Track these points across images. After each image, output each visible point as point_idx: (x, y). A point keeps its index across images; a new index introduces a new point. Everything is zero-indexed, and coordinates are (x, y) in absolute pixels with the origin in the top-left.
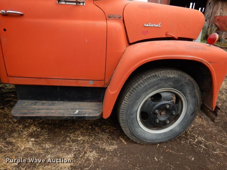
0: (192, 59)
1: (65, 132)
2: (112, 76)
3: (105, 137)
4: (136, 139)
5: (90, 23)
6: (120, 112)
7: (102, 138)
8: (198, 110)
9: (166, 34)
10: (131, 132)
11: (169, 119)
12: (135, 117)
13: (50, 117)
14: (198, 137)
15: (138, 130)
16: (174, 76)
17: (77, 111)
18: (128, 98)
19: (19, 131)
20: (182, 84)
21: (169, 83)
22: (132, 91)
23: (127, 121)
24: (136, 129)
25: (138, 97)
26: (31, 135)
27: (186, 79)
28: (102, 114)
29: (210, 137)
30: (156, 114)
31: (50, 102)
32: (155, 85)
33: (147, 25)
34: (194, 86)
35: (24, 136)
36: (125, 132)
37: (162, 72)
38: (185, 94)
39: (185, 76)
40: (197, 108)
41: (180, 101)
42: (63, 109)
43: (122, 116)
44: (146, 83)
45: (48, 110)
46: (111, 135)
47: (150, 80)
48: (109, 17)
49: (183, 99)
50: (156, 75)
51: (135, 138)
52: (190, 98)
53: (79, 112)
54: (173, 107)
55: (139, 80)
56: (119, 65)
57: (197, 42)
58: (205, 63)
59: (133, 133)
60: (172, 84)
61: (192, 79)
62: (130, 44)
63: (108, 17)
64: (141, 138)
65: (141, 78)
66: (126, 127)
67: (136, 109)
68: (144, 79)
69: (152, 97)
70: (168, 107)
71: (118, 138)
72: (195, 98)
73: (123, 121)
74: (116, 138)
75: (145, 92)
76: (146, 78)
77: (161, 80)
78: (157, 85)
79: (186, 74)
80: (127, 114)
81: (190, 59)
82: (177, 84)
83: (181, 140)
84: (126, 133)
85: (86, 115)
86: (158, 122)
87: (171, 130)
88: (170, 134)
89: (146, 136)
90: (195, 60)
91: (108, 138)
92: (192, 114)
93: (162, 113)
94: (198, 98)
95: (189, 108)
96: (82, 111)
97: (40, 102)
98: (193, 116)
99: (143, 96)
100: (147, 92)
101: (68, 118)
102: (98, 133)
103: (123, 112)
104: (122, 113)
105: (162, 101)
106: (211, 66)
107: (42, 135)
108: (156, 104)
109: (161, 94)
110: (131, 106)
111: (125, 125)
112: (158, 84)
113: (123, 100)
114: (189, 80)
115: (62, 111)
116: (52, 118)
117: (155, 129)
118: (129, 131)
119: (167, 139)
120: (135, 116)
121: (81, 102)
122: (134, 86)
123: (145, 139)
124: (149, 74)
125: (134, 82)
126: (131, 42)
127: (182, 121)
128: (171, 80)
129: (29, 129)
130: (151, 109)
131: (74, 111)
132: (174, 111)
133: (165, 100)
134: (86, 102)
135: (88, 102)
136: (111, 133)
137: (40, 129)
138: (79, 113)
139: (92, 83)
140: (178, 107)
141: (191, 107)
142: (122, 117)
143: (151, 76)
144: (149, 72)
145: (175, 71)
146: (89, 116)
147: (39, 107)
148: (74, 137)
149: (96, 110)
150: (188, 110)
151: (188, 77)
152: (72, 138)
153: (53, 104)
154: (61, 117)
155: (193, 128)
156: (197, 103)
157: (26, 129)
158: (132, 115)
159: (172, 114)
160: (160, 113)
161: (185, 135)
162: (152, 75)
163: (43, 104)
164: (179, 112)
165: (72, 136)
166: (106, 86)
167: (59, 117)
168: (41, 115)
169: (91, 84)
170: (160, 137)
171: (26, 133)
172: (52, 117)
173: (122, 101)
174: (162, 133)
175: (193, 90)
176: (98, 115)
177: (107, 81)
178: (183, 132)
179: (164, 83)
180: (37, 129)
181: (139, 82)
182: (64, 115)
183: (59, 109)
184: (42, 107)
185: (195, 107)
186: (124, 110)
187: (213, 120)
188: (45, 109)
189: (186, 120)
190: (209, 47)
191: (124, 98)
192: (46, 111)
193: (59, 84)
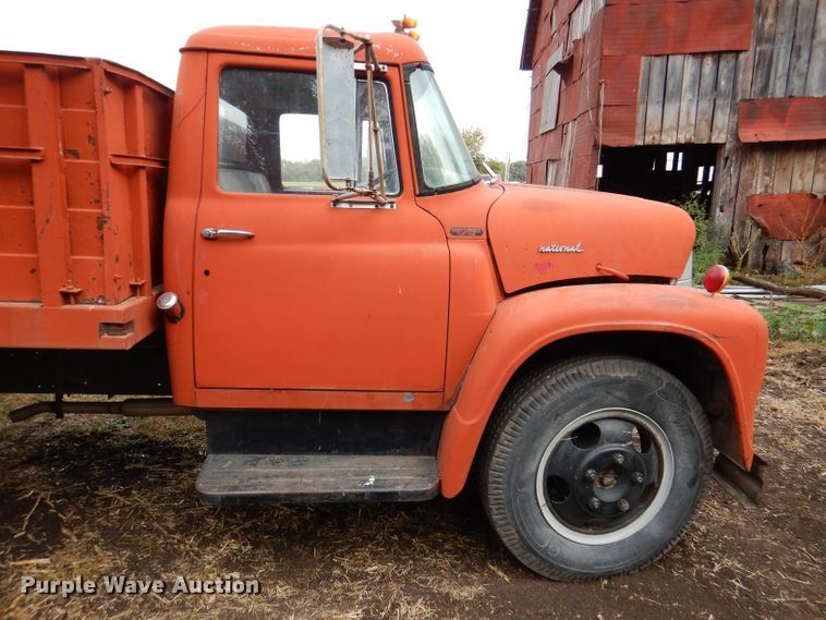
0: (668, 330)
1: (325, 554)
2: (464, 377)
3: (445, 562)
4: (538, 562)
5: (408, 248)
6: (491, 479)
7: (435, 566)
8: (707, 471)
9: (598, 270)
10: (521, 537)
11: (625, 497)
12: (532, 491)
13: (302, 495)
14: (721, 558)
15: (542, 532)
16: (627, 374)
17: (372, 479)
18: (509, 437)
19: (188, 553)
20: (652, 397)
21: (618, 394)
22: (520, 416)
23: (509, 502)
24: (537, 529)
25: (537, 433)
26: (227, 564)
27: (660, 382)
28: (440, 487)
29: (757, 557)
30: (588, 481)
31: (294, 458)
32: (581, 399)
33: (548, 249)
34: (684, 402)
35: (208, 566)
36: (505, 540)
37: (594, 364)
38: (663, 425)
39: (658, 375)
40: (702, 465)
41: (652, 445)
42: (333, 475)
43: (496, 489)
44: (556, 396)
45: (292, 477)
46: (461, 559)
47: (566, 388)
48: (455, 234)
49: (659, 438)
50: (579, 373)
51: (534, 558)
52: (677, 436)
53: (377, 480)
54: (635, 459)
55: (537, 387)
56: (483, 349)
57: (682, 284)
58: (703, 340)
59: (529, 542)
60: (626, 396)
61: (677, 383)
62: (506, 296)
63: (453, 234)
64: (553, 558)
65: (543, 382)
66: (508, 524)
67: (533, 468)
68: (548, 384)
69: (573, 433)
70: (620, 459)
71: (483, 566)
72: (692, 434)
73: (499, 504)
74: (476, 568)
75: (556, 418)
76: (554, 381)
77: (595, 385)
78: (584, 400)
79: (659, 369)
80: (509, 483)
81: (662, 330)
82: (637, 396)
83: (671, 567)
84: (508, 544)
85: (399, 488)
86: (596, 505)
87: (637, 534)
88: (634, 548)
89: (568, 552)
91: (454, 566)
92: (692, 484)
93: (607, 480)
94: (702, 437)
95: (681, 465)
96: (382, 477)
97: (267, 459)
98: (695, 489)
99: (550, 432)
100: (560, 418)
101: (351, 497)
102: (423, 552)
103: (499, 477)
104: (495, 482)
105: (603, 444)
106: (719, 347)
107: (259, 564)
108: (587, 452)
109: (597, 423)
110: (518, 459)
111: (504, 519)
112: (587, 398)
113: (497, 441)
114: (668, 384)
115: (332, 480)
116: (305, 499)
117: (590, 530)
118: (517, 536)
119: (629, 562)
120: (529, 489)
121: (376, 454)
122: (525, 405)
123: (563, 561)
124: (561, 371)
125: (523, 392)
126: (508, 290)
127: (665, 505)
128: (621, 386)
129: (219, 547)
130: (575, 467)
131: (364, 478)
132: (638, 474)
133: (609, 440)
134: (390, 454)
135: (396, 454)
136: (462, 554)
137: (249, 547)
138: (379, 483)
139: (409, 401)
140: (648, 462)
141: (686, 461)
142: (496, 493)
143: (567, 377)
144: (561, 367)
145: (630, 362)
146: (406, 490)
147: (266, 471)
148: (355, 566)
149: (423, 476)
150: (679, 470)
151: (666, 378)
152: (348, 568)
153: (301, 463)
154: (330, 494)
155: (705, 535)
156: (702, 449)
157: (208, 548)
158: (522, 485)
159: (634, 483)
160: (601, 482)
161: (683, 553)
162: (569, 373)
163: (274, 463)
164: (654, 478)
165: (346, 562)
166: (445, 408)
167: (326, 494)
168: (277, 492)
169: (406, 402)
170: (608, 557)
171: (211, 558)
172: (306, 495)
173: (495, 446)
174: (612, 544)
175: (684, 413)
176: (429, 486)
177: (449, 392)
178: (674, 539)
179: (603, 393)
180: (240, 547)
181: (538, 394)
182: (338, 491)
183: (323, 475)
184: (273, 470)
185: (698, 461)
186: (502, 471)
187: (753, 499)
188: (283, 476)
189: (677, 502)
190: (710, 299)
191: (499, 437)
192: (289, 480)
193: (323, 406)
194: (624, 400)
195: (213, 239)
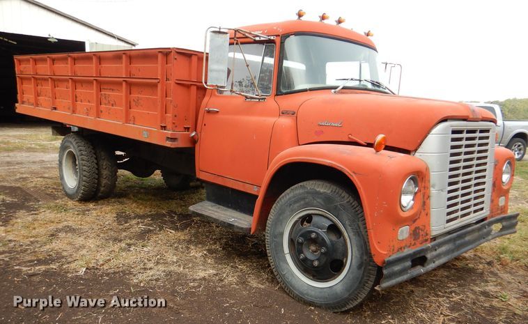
0: (330, 165)
9: (349, 138)
12: (281, 242)
16: (325, 191)
17: (233, 219)
20: (336, 206)
21: (319, 200)
23: (270, 244)
27: (343, 200)
33: (323, 124)
34: (356, 215)
37: (311, 182)
38: (344, 226)
39: (343, 195)
45: (215, 212)
48: (283, 113)
49: (345, 234)
58: (347, 174)
60: (323, 203)
61: (354, 203)
62: (299, 145)
67: (281, 230)
72: (359, 235)
77: (308, 193)
81: (327, 164)
82: (328, 202)
89: (294, 282)
90: (334, 166)
99: (288, 213)
101: (222, 223)
109: (312, 216)
114: (348, 202)
115: (223, 216)
120: (281, 240)
126: (301, 143)
128: (320, 196)
133: (314, 225)
138: (234, 221)
139: (256, 190)
145: (328, 185)
151: (347, 198)
153: (225, 210)
167: (216, 219)
175: (355, 221)
179: (312, 198)
182: (220, 219)
188: (213, 211)
189: (351, 276)
193: (230, 186)
194: (322, 205)
195: (209, 112)
